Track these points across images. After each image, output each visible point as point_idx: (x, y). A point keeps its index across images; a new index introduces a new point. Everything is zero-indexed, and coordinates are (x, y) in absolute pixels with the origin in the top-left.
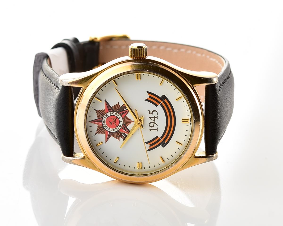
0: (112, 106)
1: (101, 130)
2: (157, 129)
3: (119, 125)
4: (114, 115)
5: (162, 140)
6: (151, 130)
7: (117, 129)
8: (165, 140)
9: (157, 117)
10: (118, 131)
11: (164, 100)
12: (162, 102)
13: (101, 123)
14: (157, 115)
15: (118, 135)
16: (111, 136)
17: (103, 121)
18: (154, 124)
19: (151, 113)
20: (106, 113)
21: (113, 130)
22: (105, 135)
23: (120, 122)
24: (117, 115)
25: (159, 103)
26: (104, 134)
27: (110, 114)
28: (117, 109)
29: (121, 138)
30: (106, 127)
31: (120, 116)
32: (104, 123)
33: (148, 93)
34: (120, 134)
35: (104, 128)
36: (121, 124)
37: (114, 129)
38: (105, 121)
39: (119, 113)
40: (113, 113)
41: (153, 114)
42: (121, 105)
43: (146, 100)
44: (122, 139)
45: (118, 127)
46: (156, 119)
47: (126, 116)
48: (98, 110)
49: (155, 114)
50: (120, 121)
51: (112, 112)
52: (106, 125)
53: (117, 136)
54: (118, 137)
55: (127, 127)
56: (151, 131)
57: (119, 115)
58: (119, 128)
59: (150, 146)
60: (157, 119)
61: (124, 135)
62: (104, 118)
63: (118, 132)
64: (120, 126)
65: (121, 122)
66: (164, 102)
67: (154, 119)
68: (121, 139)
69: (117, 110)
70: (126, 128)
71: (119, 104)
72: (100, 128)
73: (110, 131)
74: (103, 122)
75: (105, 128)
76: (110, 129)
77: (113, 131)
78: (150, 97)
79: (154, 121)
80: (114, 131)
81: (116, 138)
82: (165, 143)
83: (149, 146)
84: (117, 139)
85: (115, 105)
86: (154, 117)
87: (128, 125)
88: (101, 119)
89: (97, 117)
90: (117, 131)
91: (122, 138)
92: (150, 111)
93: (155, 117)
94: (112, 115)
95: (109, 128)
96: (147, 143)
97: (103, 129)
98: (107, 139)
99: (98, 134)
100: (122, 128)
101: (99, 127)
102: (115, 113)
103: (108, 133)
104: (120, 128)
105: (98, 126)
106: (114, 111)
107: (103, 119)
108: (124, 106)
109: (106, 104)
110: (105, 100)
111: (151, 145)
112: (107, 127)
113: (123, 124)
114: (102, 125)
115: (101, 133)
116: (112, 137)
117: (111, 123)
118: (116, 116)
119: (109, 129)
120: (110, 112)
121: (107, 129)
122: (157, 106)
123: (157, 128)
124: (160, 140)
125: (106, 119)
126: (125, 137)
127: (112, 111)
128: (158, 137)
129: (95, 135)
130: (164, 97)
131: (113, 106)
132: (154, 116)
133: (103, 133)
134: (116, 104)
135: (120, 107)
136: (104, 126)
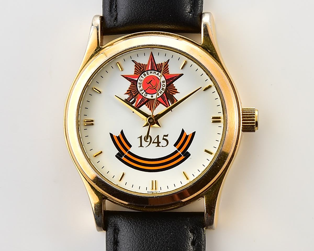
0: (173, 83)
1: (140, 69)
2: (141, 146)
3: (147, 93)
4: (162, 87)
5: (126, 154)
6: (141, 137)
7: (142, 91)
8: (126, 157)
9: (158, 146)
10: (139, 92)
11: (184, 156)
12: (180, 152)
13: (149, 69)
14: (162, 146)
15: (132, 93)
16: (131, 83)
17: (153, 71)
18: (149, 142)
19: (165, 137)
20: (165, 75)
21: (140, 85)
22: (133, 74)
23: (151, 95)
24: (162, 91)
25: (179, 149)
26: (135, 73)
27: (163, 82)
28: (170, 90)
29: (129, 96)
30: (145, 75)
31: (160, 95)
32: (150, 73)
33: (193, 133)
34: (134, 95)
35: (143, 73)
36: (149, 97)
37: (142, 87)
38: (153, 74)
39: (164, 94)
40: (164, 86)
41: (163, 140)
42: (176, 96)
43: (183, 131)
44: (126, 99)
45: (145, 93)
46: (156, 144)
47: (160, 103)
48: (168, 64)
49: (163, 143)
50: (153, 95)
51: (165, 84)
52: (147, 75)
53: (132, 91)
54: (129, 92)
55: (144, 105)
56: (139, 138)
57: (162, 93)
58: (142, 93)
59: (116, 136)
60: (157, 146)
61: (132, 100)
62: (156, 74)
63: (136, 92)
64: (146, 95)
65: (152, 97)
66: (180, 156)
67: (157, 141)
68: (127, 96)
69: (168, 91)
70: (142, 103)
71: (177, 94)
72: (143, 68)
73: (139, 81)
74: (151, 71)
75: (142, 75)
76: (142, 82)
77: (138, 85)
78: (187, 136)
79: (153, 143)
80: (138, 87)
81: (128, 89)
82: (122, 157)
83: (118, 136)
84: (128, 91)
85: (176, 88)
86: (159, 141)
87: (147, 106)
88: (156, 69)
89: (158, 64)
90: (139, 90)
91: (128, 98)
92: (167, 136)
93: (158, 143)
94: (162, 84)
95: (143, 79)
96: (122, 132)
97: (141, 71)
98: (126, 77)
99: (135, 64)
100: (143, 98)
101: (144, 65)
102: (165, 88)
103: (136, 79)
104: (143, 95)
105: (146, 64)
106: (167, 87)
107: (155, 72)
108: (174, 100)
109: (177, 75)
110: (183, 74)
111: (118, 138)
112: (144, 77)
113: (148, 100)
114: (147, 70)
115: (135, 69)
116: (130, 85)
117: (150, 83)
118: (160, 90)
119: (141, 80)
120: (166, 81)
121: (142, 77)
122: (175, 145)
123: (143, 146)
124: (126, 150)
125: (155, 75)
126: (130, 102)
127: (167, 83)
128: (130, 147)
129: (132, 61)
130: (187, 155)
131: (174, 86)
132: (160, 143)
133: (135, 71)
134: (176, 90)
135: (174, 95)
136: (146, 73)
